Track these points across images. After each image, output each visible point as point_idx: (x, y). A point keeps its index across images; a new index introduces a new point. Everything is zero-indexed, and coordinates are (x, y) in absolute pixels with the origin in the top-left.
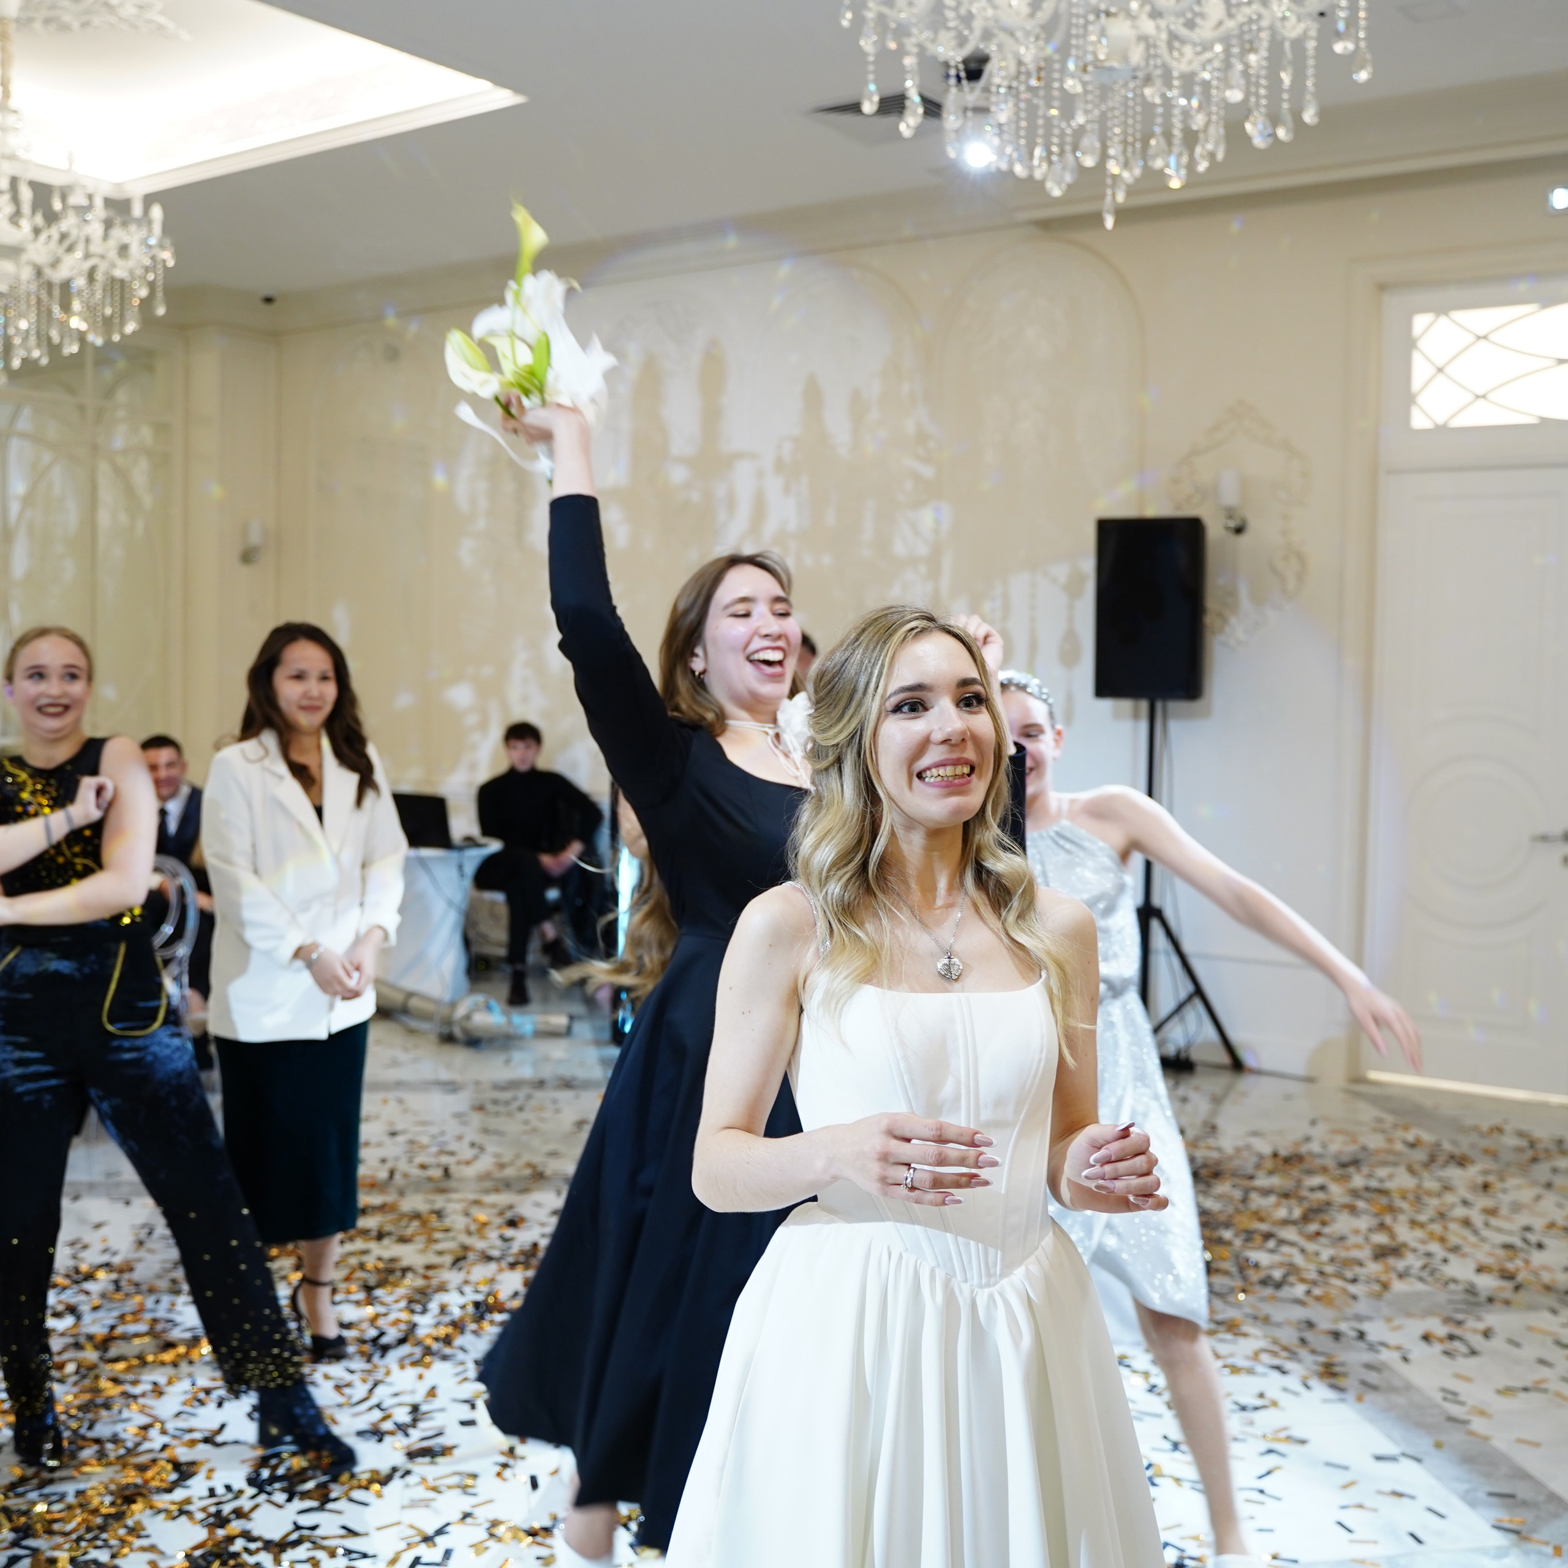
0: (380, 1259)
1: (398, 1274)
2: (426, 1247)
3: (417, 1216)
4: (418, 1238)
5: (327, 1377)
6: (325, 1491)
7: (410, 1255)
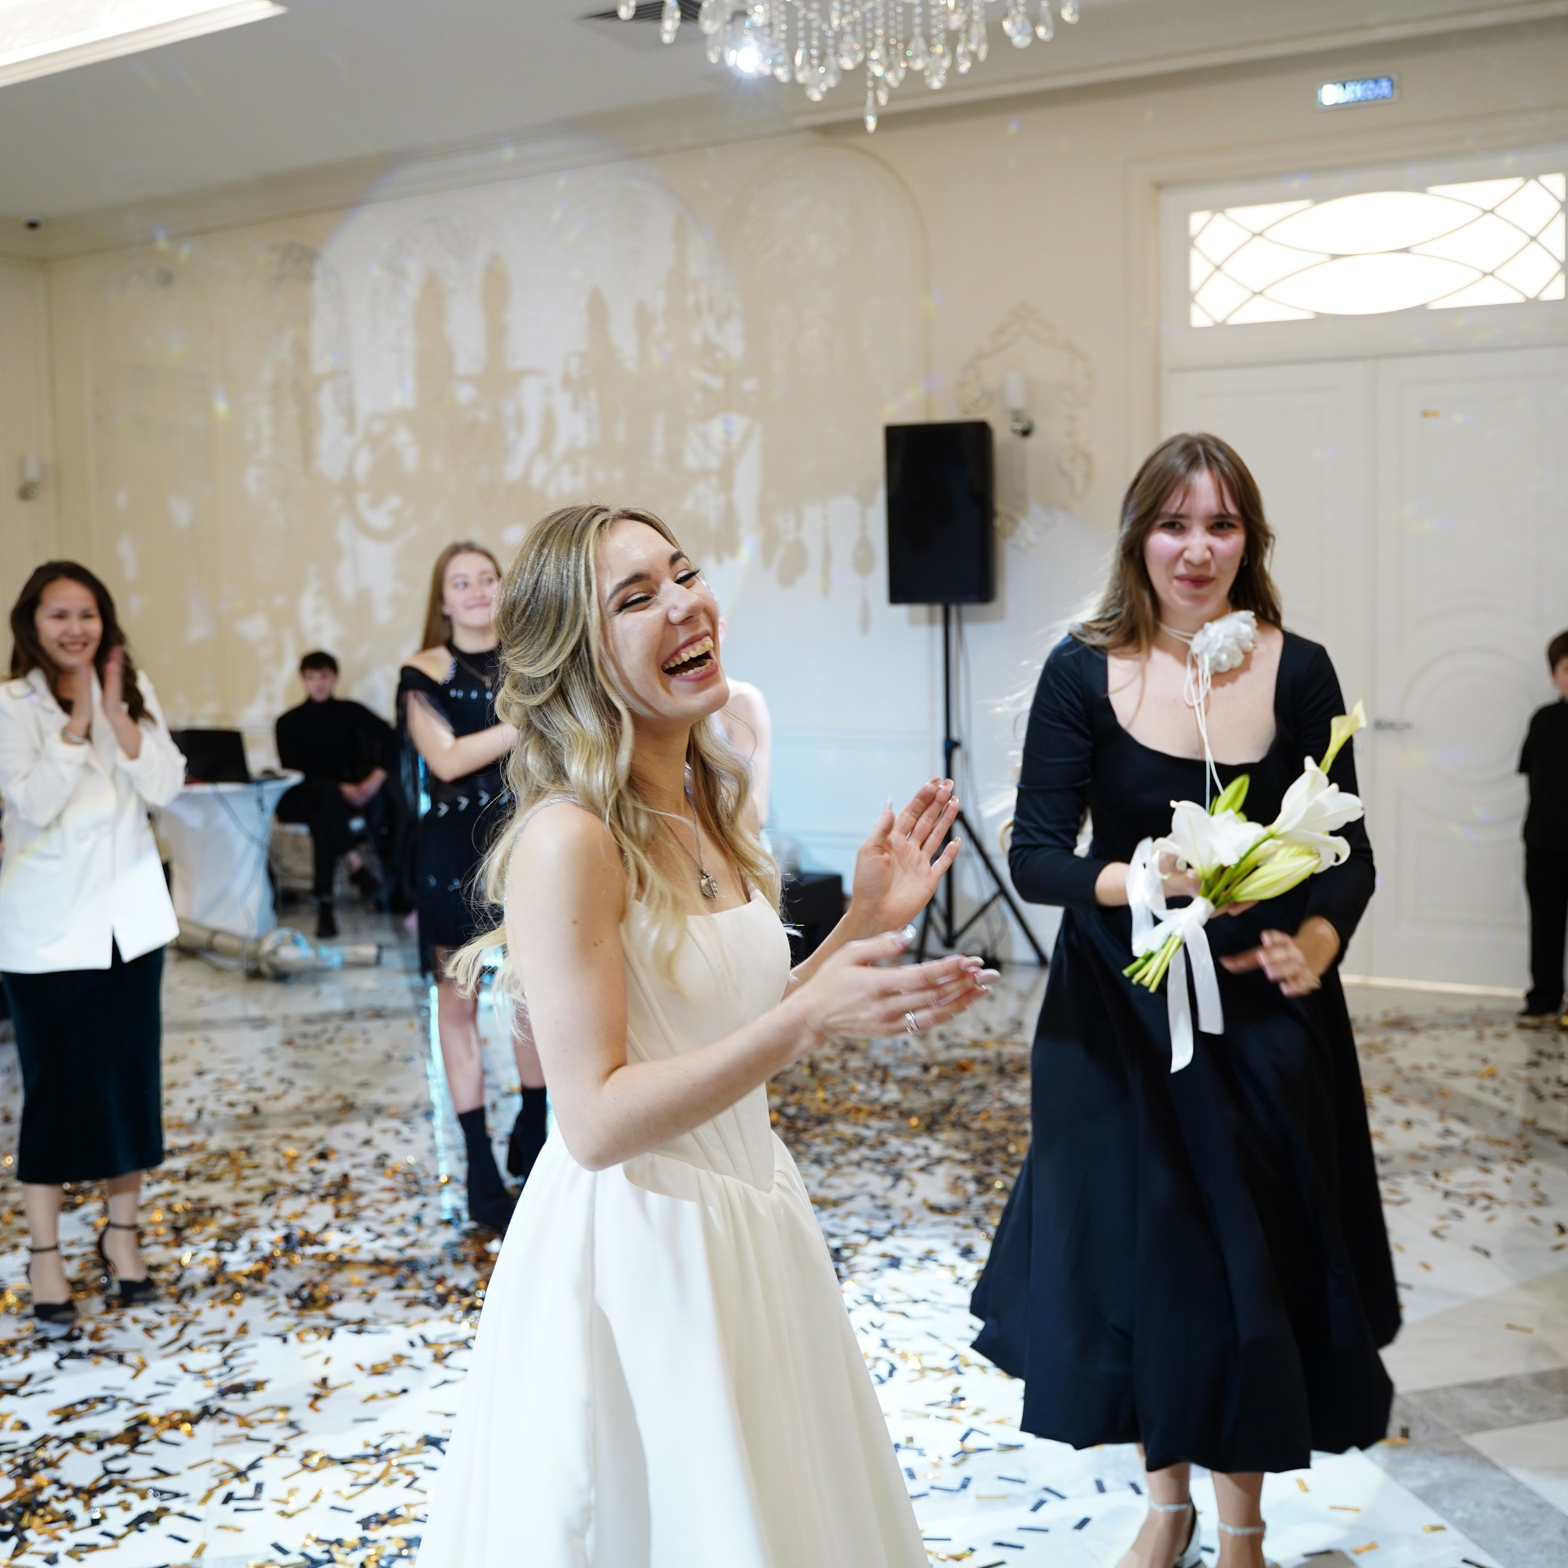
0: (188, 1199)
1: (207, 1213)
2: (236, 1185)
3: (225, 1154)
4: (227, 1176)
5: (135, 1320)
6: (134, 1435)
7: (219, 1193)
